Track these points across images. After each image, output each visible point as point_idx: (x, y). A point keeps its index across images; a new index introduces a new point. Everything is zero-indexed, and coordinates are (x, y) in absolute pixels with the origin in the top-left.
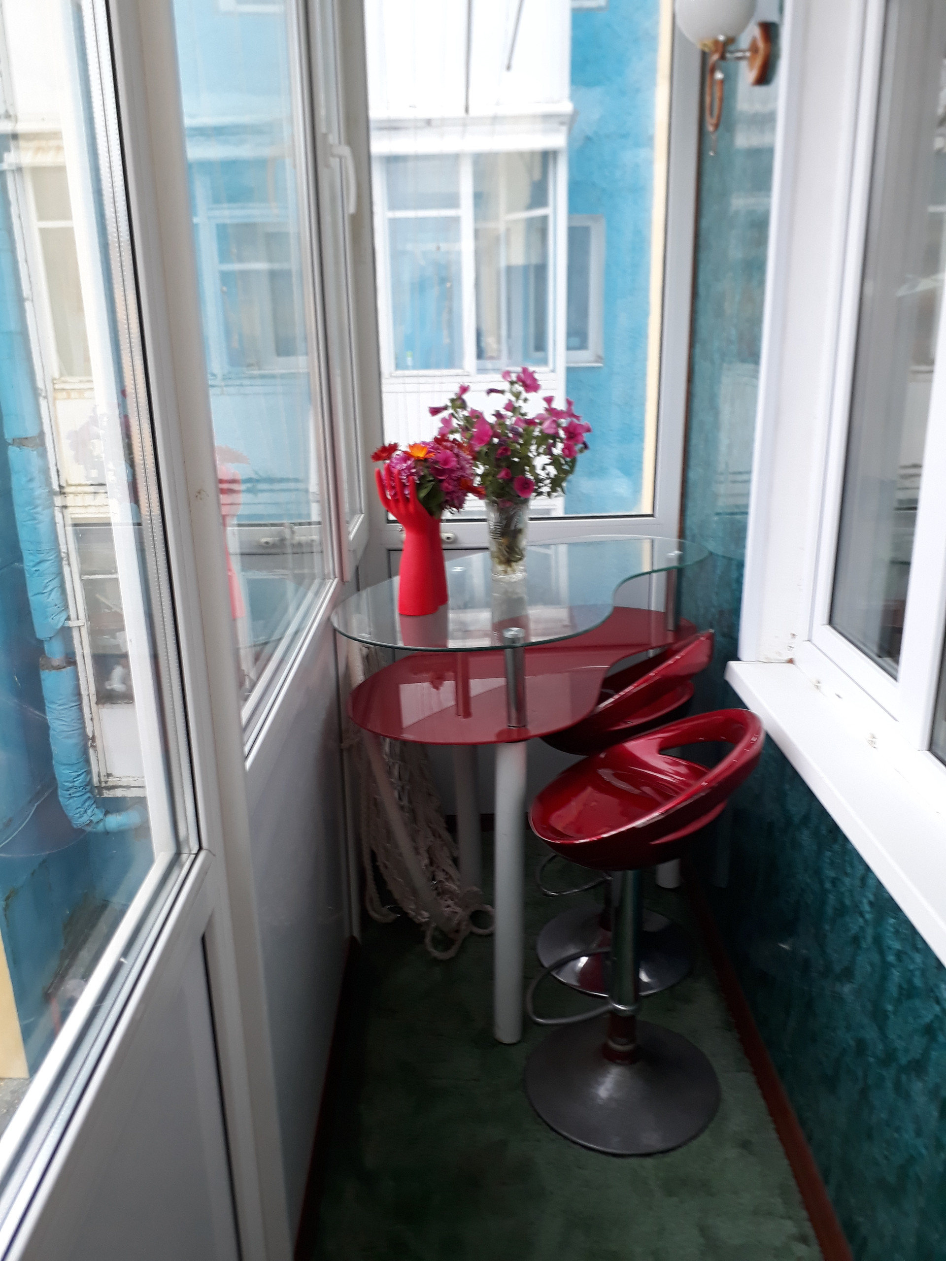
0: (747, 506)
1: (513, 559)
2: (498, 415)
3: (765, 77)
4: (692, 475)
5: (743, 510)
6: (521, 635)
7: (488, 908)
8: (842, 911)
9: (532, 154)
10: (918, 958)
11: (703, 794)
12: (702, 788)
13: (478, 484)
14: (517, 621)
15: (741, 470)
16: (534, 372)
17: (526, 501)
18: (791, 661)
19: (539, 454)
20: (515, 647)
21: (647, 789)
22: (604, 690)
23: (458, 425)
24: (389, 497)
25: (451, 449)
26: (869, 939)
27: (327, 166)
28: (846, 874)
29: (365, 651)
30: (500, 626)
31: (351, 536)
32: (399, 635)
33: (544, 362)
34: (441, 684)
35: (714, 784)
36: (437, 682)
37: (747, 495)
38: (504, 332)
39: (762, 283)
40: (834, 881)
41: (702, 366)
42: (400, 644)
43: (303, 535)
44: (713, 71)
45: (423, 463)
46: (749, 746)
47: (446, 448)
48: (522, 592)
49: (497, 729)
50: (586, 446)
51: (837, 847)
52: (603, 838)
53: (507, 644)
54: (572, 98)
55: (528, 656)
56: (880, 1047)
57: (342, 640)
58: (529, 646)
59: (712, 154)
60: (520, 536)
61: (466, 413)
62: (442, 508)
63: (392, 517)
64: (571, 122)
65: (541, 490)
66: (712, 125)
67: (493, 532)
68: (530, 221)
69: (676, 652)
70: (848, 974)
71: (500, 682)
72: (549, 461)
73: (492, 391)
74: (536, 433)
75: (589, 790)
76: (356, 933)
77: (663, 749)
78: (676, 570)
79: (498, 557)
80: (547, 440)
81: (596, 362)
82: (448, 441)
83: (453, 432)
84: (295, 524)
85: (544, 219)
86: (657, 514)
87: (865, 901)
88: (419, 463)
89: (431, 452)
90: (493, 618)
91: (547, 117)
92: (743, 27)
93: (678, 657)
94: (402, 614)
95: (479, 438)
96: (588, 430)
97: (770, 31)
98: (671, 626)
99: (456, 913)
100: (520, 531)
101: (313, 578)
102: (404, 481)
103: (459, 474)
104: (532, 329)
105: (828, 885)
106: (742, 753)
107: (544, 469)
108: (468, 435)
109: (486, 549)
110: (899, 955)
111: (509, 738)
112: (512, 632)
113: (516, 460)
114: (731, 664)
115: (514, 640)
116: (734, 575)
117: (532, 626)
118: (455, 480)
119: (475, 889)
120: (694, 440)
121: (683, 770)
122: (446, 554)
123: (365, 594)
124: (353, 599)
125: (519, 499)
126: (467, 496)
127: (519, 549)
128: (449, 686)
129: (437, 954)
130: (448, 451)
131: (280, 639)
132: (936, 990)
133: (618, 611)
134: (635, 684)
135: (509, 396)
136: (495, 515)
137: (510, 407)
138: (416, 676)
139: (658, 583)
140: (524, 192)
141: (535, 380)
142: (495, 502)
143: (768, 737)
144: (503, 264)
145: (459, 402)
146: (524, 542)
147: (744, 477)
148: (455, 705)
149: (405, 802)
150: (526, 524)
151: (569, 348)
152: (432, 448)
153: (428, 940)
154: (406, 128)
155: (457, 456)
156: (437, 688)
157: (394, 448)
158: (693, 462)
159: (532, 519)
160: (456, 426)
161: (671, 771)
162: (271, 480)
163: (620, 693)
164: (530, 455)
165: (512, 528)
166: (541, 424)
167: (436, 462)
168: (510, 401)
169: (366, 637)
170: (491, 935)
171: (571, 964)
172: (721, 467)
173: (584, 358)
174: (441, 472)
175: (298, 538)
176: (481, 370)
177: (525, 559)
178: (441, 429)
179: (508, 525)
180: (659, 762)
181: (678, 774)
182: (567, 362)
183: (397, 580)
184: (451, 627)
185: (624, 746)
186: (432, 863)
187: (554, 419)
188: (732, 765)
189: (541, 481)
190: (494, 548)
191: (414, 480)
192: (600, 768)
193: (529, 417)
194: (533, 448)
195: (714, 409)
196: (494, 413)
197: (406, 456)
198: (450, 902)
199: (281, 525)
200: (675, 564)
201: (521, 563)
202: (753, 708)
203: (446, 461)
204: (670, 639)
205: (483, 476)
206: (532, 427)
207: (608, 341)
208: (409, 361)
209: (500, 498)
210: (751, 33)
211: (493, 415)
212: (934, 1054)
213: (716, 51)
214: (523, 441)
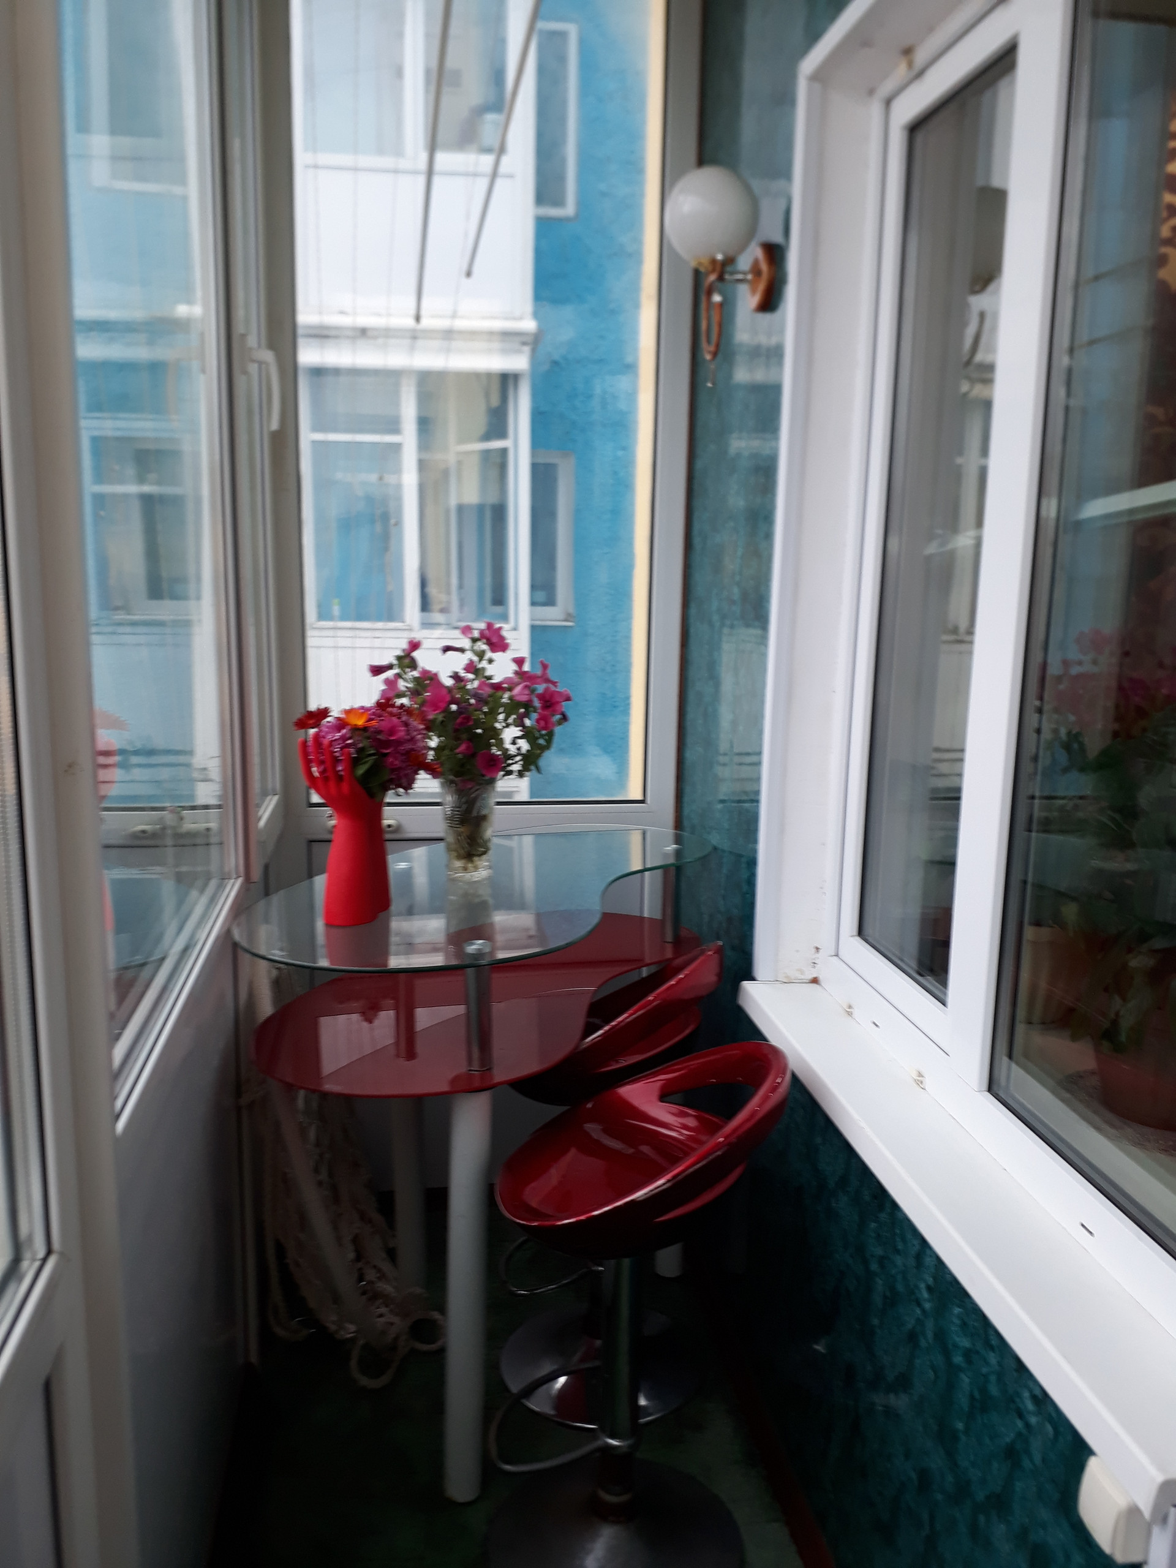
0: (757, 793)
1: (474, 853)
2: (456, 677)
3: (770, 302)
4: (689, 755)
5: (752, 797)
6: (487, 950)
7: (436, 1315)
8: (892, 1300)
9: (489, 375)
10: (993, 1358)
11: (719, 1153)
12: (719, 1146)
13: (431, 760)
14: (479, 931)
15: (750, 751)
16: (500, 628)
17: (492, 781)
18: (815, 981)
19: (508, 726)
20: (480, 966)
21: (645, 1149)
22: (591, 1020)
23: (407, 687)
24: (316, 774)
25: (399, 716)
26: (930, 1335)
27: (245, 372)
28: (898, 1252)
29: (275, 973)
30: (457, 938)
31: (262, 823)
32: (321, 951)
33: (505, 618)
34: (375, 1015)
35: (733, 1139)
36: (369, 1013)
37: (758, 780)
38: (454, 581)
39: (769, 536)
40: (882, 1261)
41: (698, 629)
42: (324, 963)
43: (192, 823)
44: (709, 293)
45: (361, 732)
46: (774, 1089)
47: (392, 714)
48: (485, 893)
49: (451, 1075)
50: (565, 718)
51: (883, 1216)
52: (593, 1216)
53: (467, 962)
54: (536, 315)
55: (495, 976)
56: (950, 1478)
57: (245, 959)
58: (498, 963)
59: (709, 385)
60: (484, 824)
61: (416, 674)
62: (385, 789)
63: (316, 798)
64: (535, 341)
65: (510, 768)
66: (709, 352)
67: (450, 819)
68: (486, 454)
69: (679, 970)
70: (903, 1383)
71: (461, 1009)
72: (520, 734)
73: (447, 649)
74: (505, 699)
75: (573, 1152)
76: (254, 1358)
77: (664, 1096)
78: (674, 868)
79: (456, 850)
80: (518, 709)
81: (566, 620)
82: (393, 706)
83: (401, 695)
84: (184, 808)
85: (504, 452)
86: (649, 800)
87: (922, 1286)
88: (357, 733)
89: (372, 719)
90: (448, 928)
91: (506, 335)
92: (743, 247)
93: (681, 976)
94: (329, 924)
95: (434, 704)
96: (568, 699)
97: (775, 253)
98: (669, 937)
99: (392, 1324)
100: (484, 818)
101: (208, 877)
102: (337, 754)
103: (408, 746)
104: (488, 580)
105: (874, 1267)
106: (766, 1098)
107: (514, 743)
108: (419, 699)
109: (441, 839)
110: (968, 1354)
111: (467, 1085)
112: (475, 946)
113: (479, 731)
114: (744, 985)
115: (479, 955)
116: (745, 875)
117: (500, 939)
118: (402, 755)
119: (418, 1290)
120: (690, 715)
121: (691, 1122)
122: (389, 846)
123: (276, 899)
124: (261, 905)
125: (484, 778)
126: (418, 774)
127: (483, 840)
128: (386, 1018)
129: (364, 1381)
130: (395, 719)
131: (163, 959)
132: (1017, 1400)
133: (609, 919)
134: (630, 1011)
135: (469, 656)
136: (452, 797)
137: (471, 668)
138: (343, 1006)
139: (651, 885)
140: (480, 421)
141: (502, 638)
142: (452, 782)
143: (794, 1077)
144: (453, 502)
145: (407, 660)
146: (490, 832)
147: (754, 759)
148: (395, 1043)
149: (324, 1176)
150: (492, 809)
151: (533, 603)
152: (374, 714)
153: (353, 1363)
154: (336, 337)
155: (406, 724)
156: (370, 1021)
157: (324, 713)
158: (689, 740)
159: (499, 803)
160: (403, 689)
161: (676, 1124)
162: (151, 752)
163: (611, 1024)
164: (498, 726)
165: (474, 814)
166: (510, 689)
167: (380, 732)
168: (471, 662)
169: (277, 954)
170: (442, 1352)
171: (545, 1387)
172: (723, 746)
173: (552, 615)
174: (387, 744)
175: (188, 826)
176: (426, 625)
177: (490, 852)
178: (383, 691)
179: (468, 811)
180: (662, 1112)
181: (685, 1127)
182: (532, 620)
183: (320, 882)
184: (394, 939)
185: (617, 1094)
186: (358, 1258)
187: (528, 683)
188: (753, 1114)
189: (511, 757)
190: (451, 839)
191: (350, 754)
192: (585, 1124)
193: (495, 681)
194: (501, 717)
195: (714, 678)
196: (451, 674)
197: (339, 724)
198: (383, 1310)
199: (162, 809)
200: (671, 860)
201: (484, 857)
202: (774, 1040)
203: (392, 731)
204: (669, 954)
205: (438, 750)
206: (499, 693)
207: (581, 598)
208: (336, 610)
209: (460, 776)
210: (751, 256)
211: (451, 677)
212: (1019, 1486)
213: (713, 271)
214: (488, 709)
